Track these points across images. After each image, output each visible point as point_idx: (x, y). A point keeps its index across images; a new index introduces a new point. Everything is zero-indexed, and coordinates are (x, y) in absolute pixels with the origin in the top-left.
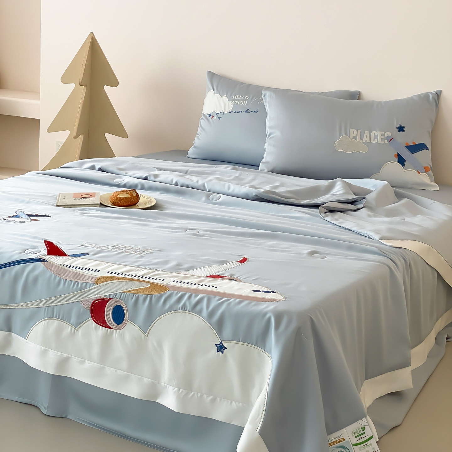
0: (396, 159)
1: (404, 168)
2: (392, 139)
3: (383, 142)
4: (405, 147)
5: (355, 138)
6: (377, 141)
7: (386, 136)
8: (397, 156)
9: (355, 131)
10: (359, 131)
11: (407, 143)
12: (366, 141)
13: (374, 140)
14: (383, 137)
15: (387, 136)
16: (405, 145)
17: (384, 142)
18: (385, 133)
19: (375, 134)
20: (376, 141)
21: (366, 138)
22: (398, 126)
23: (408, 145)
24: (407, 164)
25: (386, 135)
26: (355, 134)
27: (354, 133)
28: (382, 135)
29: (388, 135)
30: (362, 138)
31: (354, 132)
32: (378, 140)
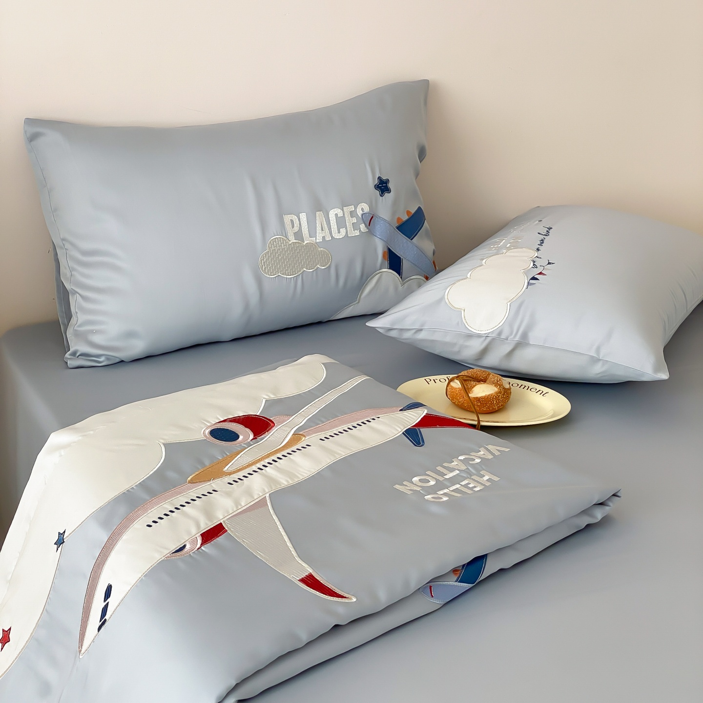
0: (387, 263)
1: (401, 278)
2: (372, 217)
3: (357, 233)
4: (398, 228)
5: (299, 235)
6: (347, 232)
7: (360, 216)
8: (387, 256)
9: (295, 218)
10: (303, 216)
11: (399, 219)
12: (324, 238)
13: (339, 232)
14: (354, 220)
15: (361, 212)
16: (397, 225)
17: (360, 231)
18: (356, 208)
19: (336, 215)
20: (343, 231)
21: (322, 230)
22: (376, 182)
23: (400, 223)
24: (405, 265)
25: (359, 213)
26: (296, 229)
27: (293, 227)
28: (353, 214)
29: (362, 209)
30: (312, 234)
31: (292, 221)
32: (346, 229)
